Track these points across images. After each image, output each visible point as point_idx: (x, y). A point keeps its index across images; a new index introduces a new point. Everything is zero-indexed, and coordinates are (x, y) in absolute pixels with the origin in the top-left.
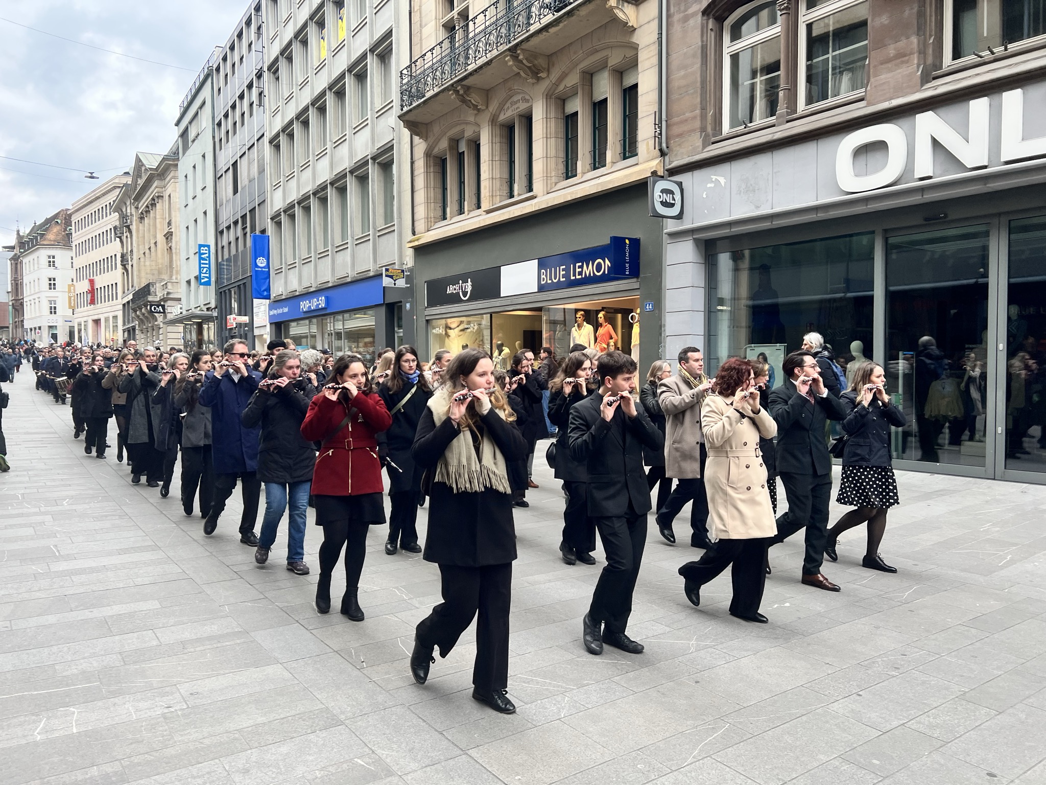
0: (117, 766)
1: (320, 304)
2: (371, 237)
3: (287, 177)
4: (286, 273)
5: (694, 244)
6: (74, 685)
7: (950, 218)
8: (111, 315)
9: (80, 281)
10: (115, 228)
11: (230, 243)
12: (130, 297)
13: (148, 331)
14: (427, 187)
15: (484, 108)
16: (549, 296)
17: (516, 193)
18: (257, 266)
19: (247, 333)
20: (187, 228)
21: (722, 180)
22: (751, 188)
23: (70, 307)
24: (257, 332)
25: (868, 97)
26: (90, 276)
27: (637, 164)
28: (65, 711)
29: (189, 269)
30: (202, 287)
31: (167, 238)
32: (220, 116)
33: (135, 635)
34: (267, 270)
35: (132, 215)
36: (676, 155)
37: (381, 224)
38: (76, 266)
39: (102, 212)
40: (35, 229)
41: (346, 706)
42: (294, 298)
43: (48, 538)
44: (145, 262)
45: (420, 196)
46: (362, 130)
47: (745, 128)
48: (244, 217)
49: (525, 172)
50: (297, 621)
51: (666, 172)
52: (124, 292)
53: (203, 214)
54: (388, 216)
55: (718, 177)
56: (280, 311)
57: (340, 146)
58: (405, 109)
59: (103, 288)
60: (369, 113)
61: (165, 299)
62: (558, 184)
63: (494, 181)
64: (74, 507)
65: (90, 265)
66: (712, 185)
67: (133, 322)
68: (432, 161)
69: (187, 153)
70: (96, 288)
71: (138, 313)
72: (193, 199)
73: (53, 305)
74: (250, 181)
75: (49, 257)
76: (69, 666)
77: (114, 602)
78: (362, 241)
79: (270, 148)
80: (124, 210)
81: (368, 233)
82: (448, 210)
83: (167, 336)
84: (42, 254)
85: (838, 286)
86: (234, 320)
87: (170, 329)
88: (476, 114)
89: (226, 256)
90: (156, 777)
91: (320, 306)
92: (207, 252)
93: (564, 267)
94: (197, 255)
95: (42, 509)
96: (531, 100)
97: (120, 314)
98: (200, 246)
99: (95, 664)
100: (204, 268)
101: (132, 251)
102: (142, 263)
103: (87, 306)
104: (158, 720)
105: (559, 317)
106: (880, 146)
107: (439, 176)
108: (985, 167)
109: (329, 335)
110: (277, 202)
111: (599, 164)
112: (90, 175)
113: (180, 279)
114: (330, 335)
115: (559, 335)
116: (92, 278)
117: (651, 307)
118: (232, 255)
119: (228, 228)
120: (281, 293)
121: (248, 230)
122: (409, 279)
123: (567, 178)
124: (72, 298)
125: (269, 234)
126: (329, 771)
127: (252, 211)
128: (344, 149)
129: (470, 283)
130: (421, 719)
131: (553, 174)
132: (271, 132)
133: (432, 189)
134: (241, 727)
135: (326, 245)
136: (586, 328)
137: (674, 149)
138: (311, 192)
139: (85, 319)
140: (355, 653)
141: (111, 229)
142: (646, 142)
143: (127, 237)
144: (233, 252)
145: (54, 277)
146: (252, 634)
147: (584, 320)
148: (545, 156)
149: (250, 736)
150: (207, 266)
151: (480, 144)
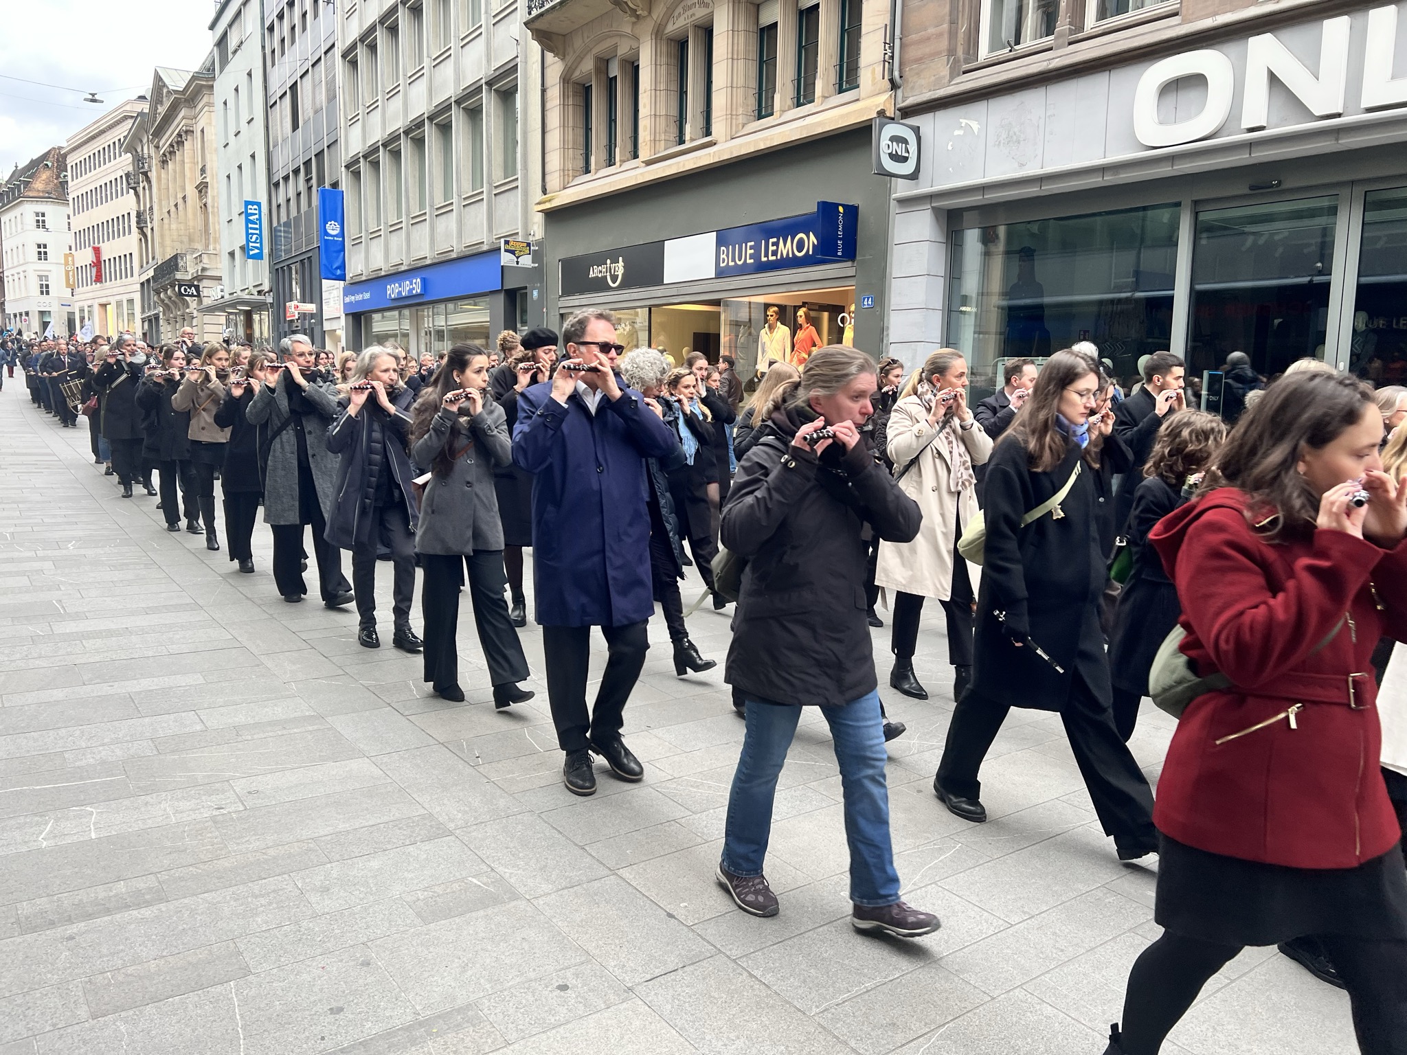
0: (151, 882)
1: (414, 288)
2: (485, 196)
3: (368, 107)
4: (367, 245)
5: (933, 216)
6: (90, 779)
7: (1285, 186)
8: (125, 298)
9: (81, 249)
10: (128, 175)
11: (288, 201)
12: (151, 273)
13: (176, 322)
14: (564, 126)
15: (645, 13)
16: (730, 284)
17: (687, 137)
18: (327, 234)
19: (313, 327)
20: (228, 177)
21: (975, 126)
22: (1015, 138)
23: (68, 285)
24: (327, 326)
25: (1184, 11)
26: (94, 243)
27: (858, 100)
28: (78, 811)
29: (233, 236)
30: (250, 261)
31: (200, 192)
32: (271, 17)
33: (172, 716)
34: (341, 239)
35: (149, 157)
36: (912, 88)
37: (498, 177)
38: (74, 228)
39: (109, 152)
40: (17, 175)
41: (456, 813)
42: (378, 280)
43: (48, 590)
44: (170, 224)
45: (554, 139)
46: (473, 42)
47: (1011, 51)
48: (307, 164)
49: (701, 107)
50: (389, 704)
51: (897, 112)
52: (142, 267)
53: (249, 157)
54: (509, 166)
55: (970, 120)
56: (359, 297)
57: (442, 65)
58: (535, 13)
59: (112, 260)
60: (483, 16)
61: (199, 278)
62: (746, 126)
63: (658, 119)
64: (82, 552)
65: (93, 227)
66: (961, 132)
67: (155, 308)
68: (571, 90)
69: (228, 68)
70: (103, 258)
71: (162, 295)
72: (236, 135)
73: (44, 283)
74: (316, 112)
75: (37, 214)
76: (84, 754)
77: (142, 675)
78: (472, 201)
79: (344, 64)
80: (139, 150)
81: (481, 190)
82: (593, 159)
83: (203, 329)
84: (28, 210)
85: (1125, 280)
86: (296, 308)
87: (207, 319)
88: (634, 23)
89: (284, 219)
90: (206, 895)
91: (414, 292)
92: (257, 212)
93: (752, 243)
94: (243, 215)
95: (40, 553)
96: (711, 4)
97: (137, 297)
98: (247, 203)
99: (119, 752)
100: (253, 234)
101: (151, 208)
102: (166, 226)
103: (91, 284)
104: (206, 825)
105: (743, 315)
106: (1197, 81)
107: (581, 111)
108: (1339, 115)
109: (426, 334)
110: (354, 143)
111: (804, 99)
112: (90, 97)
113: (220, 249)
114: (428, 333)
115: (742, 340)
116: (96, 245)
117: (870, 303)
118: (291, 217)
119: (286, 178)
120: (360, 272)
121: (314, 182)
122: (537, 256)
123: (760, 117)
124: (71, 273)
125: (344, 189)
126: (434, 892)
127: (319, 155)
128: (448, 68)
129: (621, 264)
130: (556, 829)
131: (740, 111)
132: (343, 41)
133: (570, 129)
134: (317, 835)
135: (422, 206)
136: (780, 331)
137: (910, 80)
138: (401, 130)
139: (89, 303)
140: (468, 746)
141: (121, 177)
142: (871, 68)
143: (144, 188)
144: (294, 213)
145: (44, 243)
146: (329, 719)
147: (777, 320)
148: (729, 85)
149: (328, 846)
150: (258, 232)
151: (638, 65)
